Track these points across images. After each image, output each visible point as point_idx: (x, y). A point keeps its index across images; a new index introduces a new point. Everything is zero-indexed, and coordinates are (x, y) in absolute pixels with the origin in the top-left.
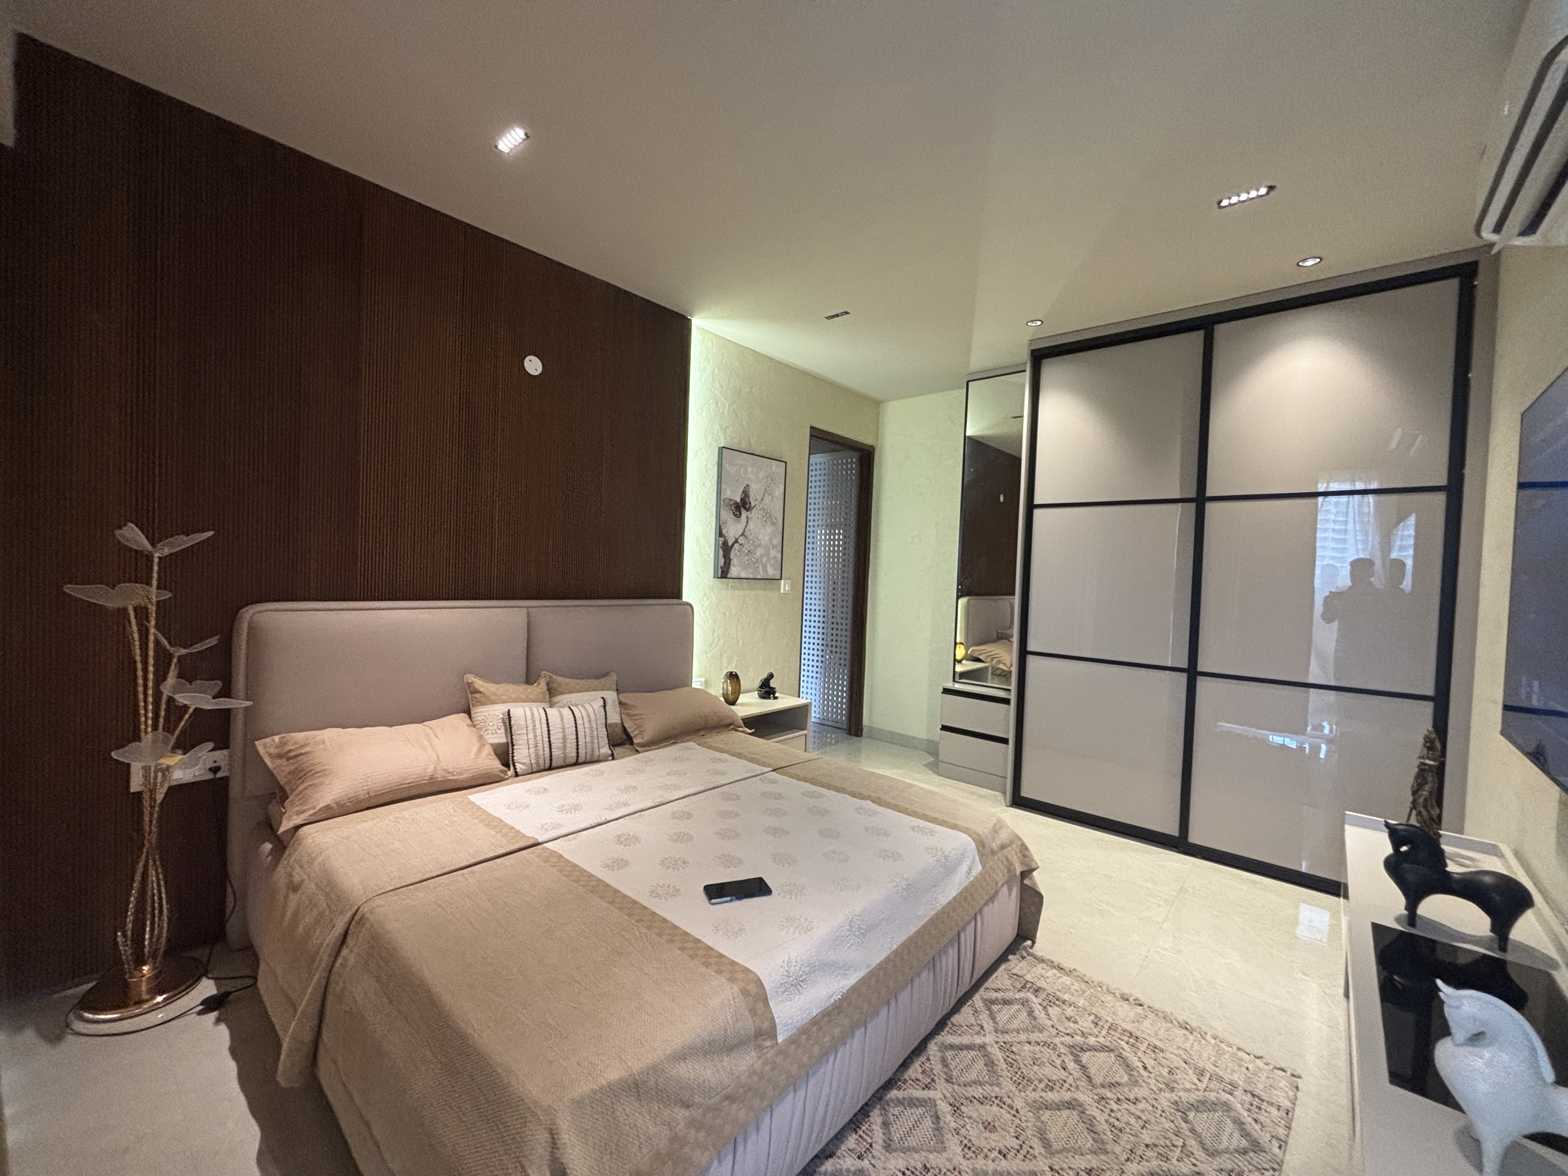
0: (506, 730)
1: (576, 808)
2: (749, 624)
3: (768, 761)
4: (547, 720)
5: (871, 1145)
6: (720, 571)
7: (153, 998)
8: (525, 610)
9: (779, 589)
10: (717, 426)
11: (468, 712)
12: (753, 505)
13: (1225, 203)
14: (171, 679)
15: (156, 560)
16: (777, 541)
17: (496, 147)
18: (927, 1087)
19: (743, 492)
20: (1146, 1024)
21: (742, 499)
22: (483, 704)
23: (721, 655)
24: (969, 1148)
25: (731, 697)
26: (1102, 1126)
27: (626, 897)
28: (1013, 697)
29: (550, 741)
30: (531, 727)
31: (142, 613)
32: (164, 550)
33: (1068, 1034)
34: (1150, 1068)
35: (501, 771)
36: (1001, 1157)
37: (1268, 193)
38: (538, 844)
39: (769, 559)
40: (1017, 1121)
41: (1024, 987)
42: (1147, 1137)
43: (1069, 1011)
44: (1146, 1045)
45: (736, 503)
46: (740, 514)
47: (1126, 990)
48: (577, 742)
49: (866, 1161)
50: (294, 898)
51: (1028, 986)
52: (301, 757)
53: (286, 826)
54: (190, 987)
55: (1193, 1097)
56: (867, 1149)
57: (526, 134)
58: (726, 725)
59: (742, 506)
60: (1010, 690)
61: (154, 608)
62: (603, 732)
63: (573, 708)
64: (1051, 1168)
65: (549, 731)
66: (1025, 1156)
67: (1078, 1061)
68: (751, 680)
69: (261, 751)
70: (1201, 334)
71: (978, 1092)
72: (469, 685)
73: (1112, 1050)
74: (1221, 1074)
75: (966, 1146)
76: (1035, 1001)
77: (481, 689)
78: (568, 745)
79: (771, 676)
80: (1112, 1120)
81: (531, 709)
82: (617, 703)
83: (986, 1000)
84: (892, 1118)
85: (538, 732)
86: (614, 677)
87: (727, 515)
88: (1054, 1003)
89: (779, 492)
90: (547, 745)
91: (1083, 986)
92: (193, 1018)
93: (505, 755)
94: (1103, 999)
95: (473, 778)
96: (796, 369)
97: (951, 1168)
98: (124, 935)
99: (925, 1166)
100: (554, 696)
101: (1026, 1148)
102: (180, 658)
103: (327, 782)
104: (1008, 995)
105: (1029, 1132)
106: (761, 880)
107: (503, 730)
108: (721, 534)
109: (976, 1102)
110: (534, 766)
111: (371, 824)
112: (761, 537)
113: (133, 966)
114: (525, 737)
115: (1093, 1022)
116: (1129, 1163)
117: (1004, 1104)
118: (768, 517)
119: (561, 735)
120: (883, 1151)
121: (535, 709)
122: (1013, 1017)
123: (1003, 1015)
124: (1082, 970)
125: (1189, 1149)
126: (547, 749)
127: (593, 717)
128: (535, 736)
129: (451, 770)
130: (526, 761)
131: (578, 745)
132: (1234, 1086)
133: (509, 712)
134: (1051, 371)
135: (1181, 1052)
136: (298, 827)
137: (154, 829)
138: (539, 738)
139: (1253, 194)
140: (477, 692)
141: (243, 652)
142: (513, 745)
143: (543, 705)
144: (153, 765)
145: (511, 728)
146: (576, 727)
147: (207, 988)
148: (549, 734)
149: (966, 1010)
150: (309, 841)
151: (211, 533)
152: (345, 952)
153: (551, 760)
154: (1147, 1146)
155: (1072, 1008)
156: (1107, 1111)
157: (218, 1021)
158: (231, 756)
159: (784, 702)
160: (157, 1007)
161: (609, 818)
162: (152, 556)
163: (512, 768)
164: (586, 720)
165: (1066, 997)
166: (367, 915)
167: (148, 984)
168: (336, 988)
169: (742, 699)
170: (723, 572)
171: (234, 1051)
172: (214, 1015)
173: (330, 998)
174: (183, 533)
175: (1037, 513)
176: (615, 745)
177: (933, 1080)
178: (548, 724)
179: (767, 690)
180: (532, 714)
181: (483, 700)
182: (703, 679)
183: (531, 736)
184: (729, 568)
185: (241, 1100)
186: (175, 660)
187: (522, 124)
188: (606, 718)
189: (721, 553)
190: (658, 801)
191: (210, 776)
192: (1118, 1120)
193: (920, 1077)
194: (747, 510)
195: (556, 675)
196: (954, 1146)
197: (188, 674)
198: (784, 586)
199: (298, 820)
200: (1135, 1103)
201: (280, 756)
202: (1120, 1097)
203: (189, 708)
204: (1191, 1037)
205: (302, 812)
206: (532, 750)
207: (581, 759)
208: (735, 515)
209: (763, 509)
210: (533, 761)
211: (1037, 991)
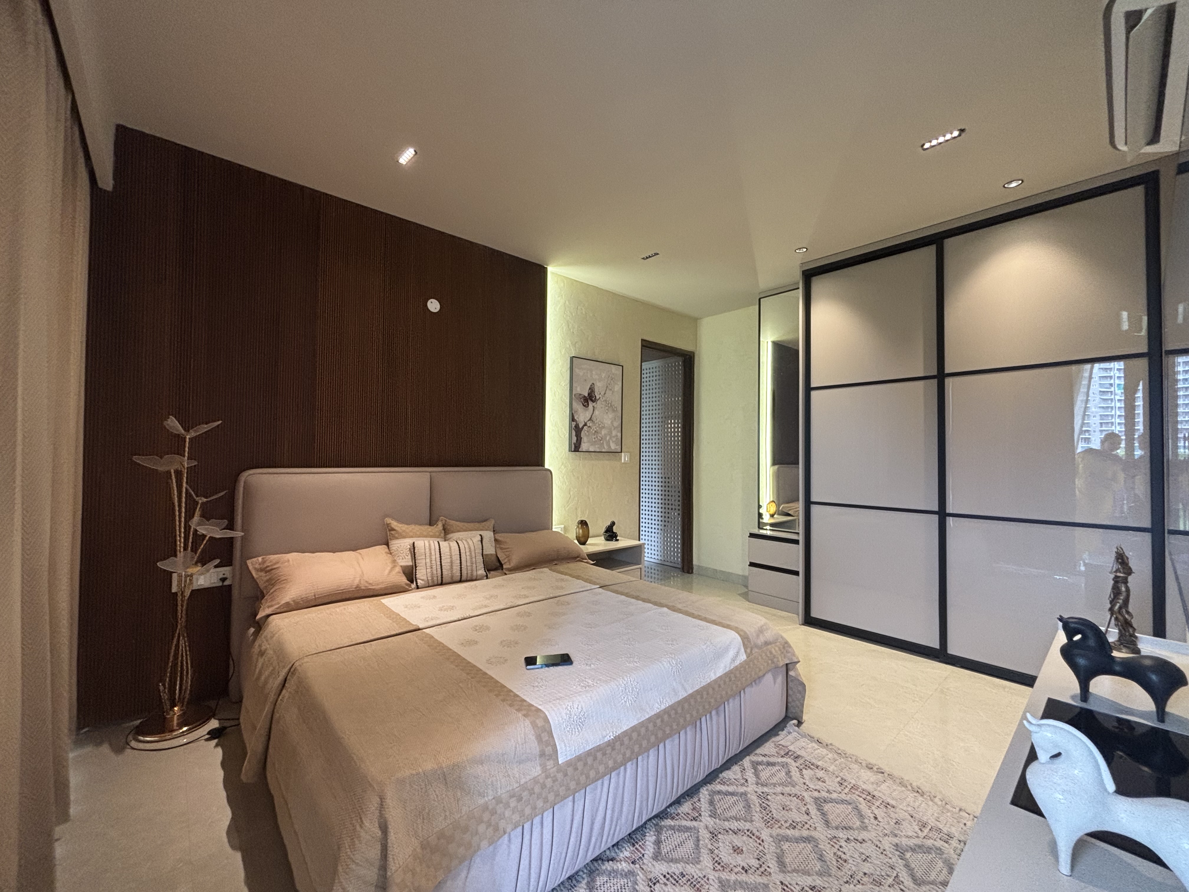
0: (411, 556)
1: (452, 608)
2: (597, 486)
3: (598, 581)
4: (440, 549)
5: (643, 855)
6: (573, 446)
7: (181, 728)
8: (428, 474)
9: (621, 459)
10: (569, 342)
11: (387, 544)
12: (597, 398)
13: (927, 145)
14: (196, 518)
15: (188, 440)
16: (617, 423)
17: (398, 162)
18: (695, 819)
19: (590, 389)
20: (884, 787)
21: (589, 394)
22: (397, 538)
23: (576, 509)
24: (719, 864)
25: (582, 540)
26: (829, 856)
27: (469, 663)
28: (801, 538)
29: (441, 564)
30: (428, 554)
31: (179, 473)
32: (193, 434)
33: (816, 790)
34: (880, 819)
35: (407, 585)
36: (743, 872)
37: (960, 135)
38: (419, 629)
39: (610, 438)
40: (761, 848)
41: (787, 754)
42: (867, 868)
43: (820, 774)
44: (880, 801)
45: (585, 396)
46: (588, 404)
47: (873, 761)
48: (461, 565)
49: (637, 866)
50: (261, 661)
51: (790, 754)
52: (273, 571)
53: (261, 615)
54: (204, 722)
55: (912, 842)
56: (640, 858)
57: (415, 151)
58: (576, 558)
59: (589, 399)
60: (798, 533)
61: (186, 471)
62: (480, 559)
63: (459, 542)
64: (782, 883)
65: (441, 557)
66: (762, 873)
67: (820, 809)
68: (598, 527)
69: (251, 568)
70: (933, 249)
71: (735, 825)
72: (388, 525)
73: (850, 804)
74: (941, 827)
75: (717, 861)
76: (793, 766)
77: (396, 528)
78: (454, 568)
79: (613, 524)
80: (840, 853)
81: (429, 542)
82: (493, 539)
83: (753, 762)
84: (663, 838)
85: (433, 557)
86: (492, 522)
87: (578, 406)
88: (809, 767)
89: (618, 388)
90: (439, 567)
91: (836, 756)
92: (202, 742)
93: (410, 574)
94: (851, 766)
95: (386, 588)
96: (628, 298)
97: (702, 876)
98: (164, 685)
99: (682, 873)
100: (448, 534)
101: (765, 866)
102: (203, 503)
103: (288, 586)
104: (772, 760)
105: (768, 856)
106: (567, 655)
107: (410, 557)
108: (573, 419)
109: (731, 832)
110: (430, 581)
111: (314, 615)
112: (605, 421)
113: (169, 707)
114: (424, 561)
115: (839, 782)
116: (847, 885)
117: (753, 835)
118: (610, 406)
119: (449, 560)
120: (651, 860)
121: (431, 542)
122: (773, 775)
123: (765, 773)
124: (836, 743)
125: (902, 879)
126: (439, 570)
127: (472, 548)
128: (431, 561)
129: (371, 582)
130: (425, 578)
131: (461, 568)
132: (950, 836)
133: (414, 543)
134: (818, 285)
135: (909, 809)
136: (269, 616)
137: (184, 616)
138: (433, 562)
139: (948, 137)
140: (393, 530)
141: (240, 501)
142: (416, 567)
143: (439, 539)
144: (183, 573)
145: (415, 555)
146: (460, 555)
147: (214, 724)
148: (441, 559)
149: (736, 768)
150: (274, 624)
151: (220, 422)
152: (284, 691)
153: (442, 578)
154: (865, 874)
155: (823, 771)
156: (837, 847)
157: (217, 745)
158: (233, 570)
159: (623, 543)
160: (183, 734)
161: (471, 615)
162: (185, 438)
163: (415, 583)
164: (467, 550)
165: (819, 763)
166: (298, 668)
167: (178, 719)
168: (276, 716)
169: (590, 541)
170: (575, 447)
171: (223, 764)
172: (215, 741)
173: (274, 722)
174: (203, 423)
175: (813, 394)
176: (489, 570)
177: (700, 815)
178: (440, 552)
179: (610, 534)
180: (430, 545)
181: (397, 535)
182: (563, 526)
183: (428, 560)
184: (580, 444)
185: (224, 794)
186: (199, 506)
187: (412, 147)
188: (482, 549)
189: (574, 433)
190: (509, 605)
191: (220, 584)
192: (844, 853)
193: (690, 812)
194: (593, 401)
195: (450, 519)
196: (706, 861)
197: (206, 516)
198: (624, 457)
199: (268, 611)
200: (861, 843)
201: (261, 570)
202: (850, 837)
203: (206, 536)
204: (921, 798)
205: (272, 606)
206: (429, 570)
207: (463, 578)
208: (584, 406)
209: (606, 401)
210: (430, 578)
211: (797, 758)
